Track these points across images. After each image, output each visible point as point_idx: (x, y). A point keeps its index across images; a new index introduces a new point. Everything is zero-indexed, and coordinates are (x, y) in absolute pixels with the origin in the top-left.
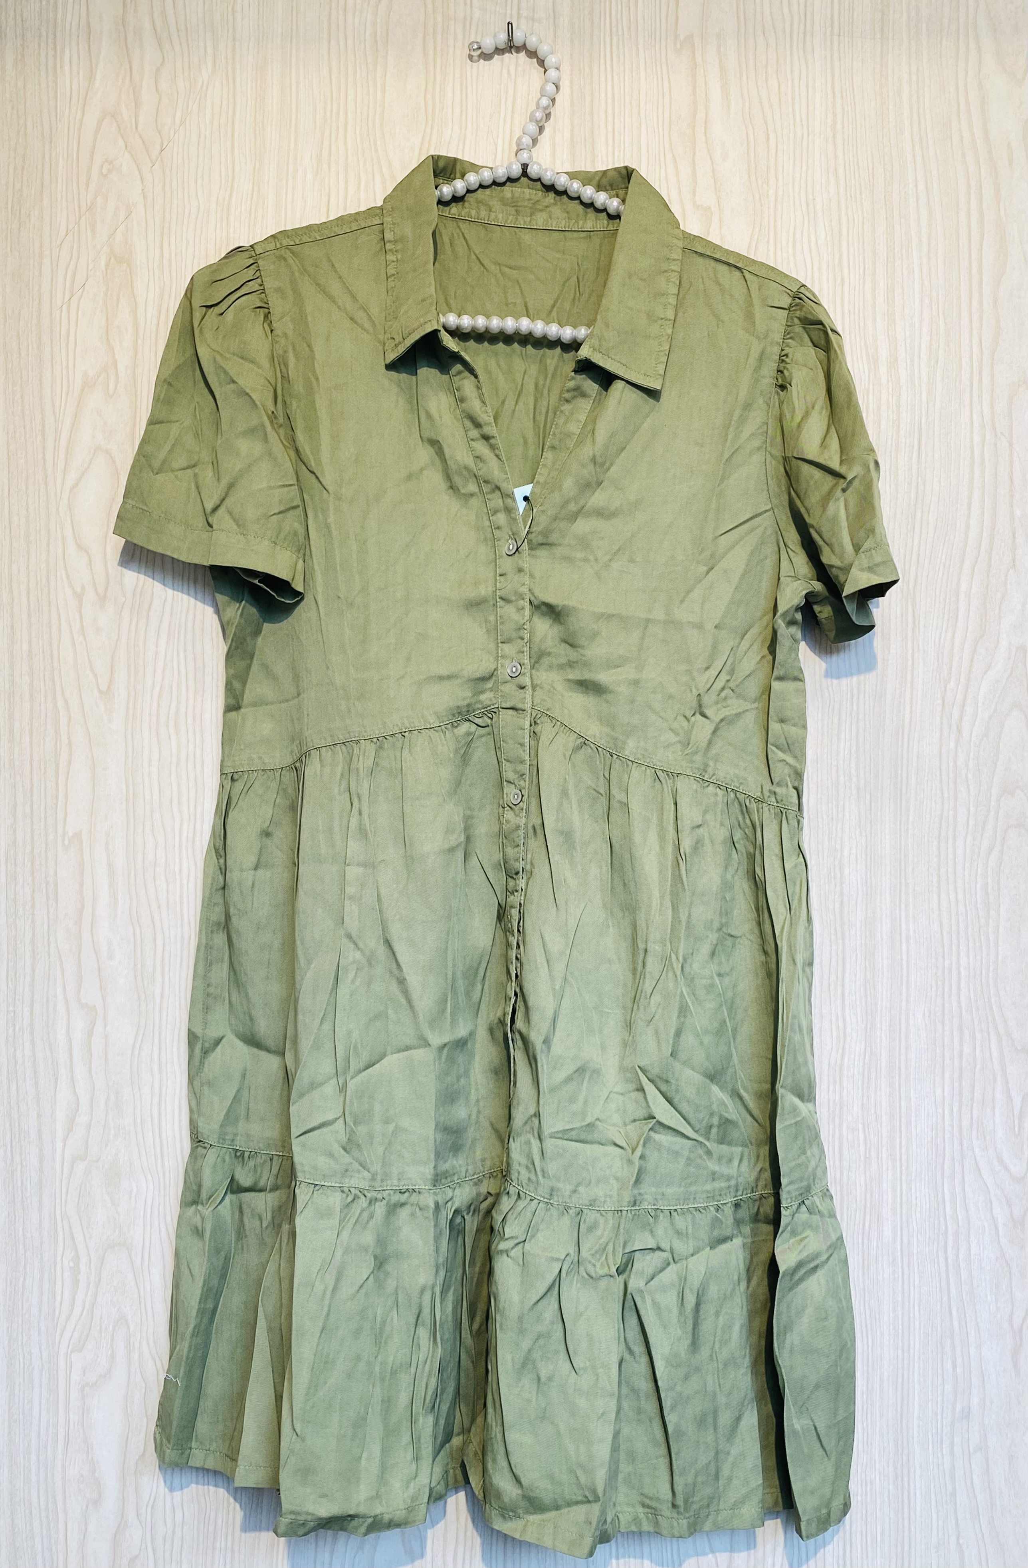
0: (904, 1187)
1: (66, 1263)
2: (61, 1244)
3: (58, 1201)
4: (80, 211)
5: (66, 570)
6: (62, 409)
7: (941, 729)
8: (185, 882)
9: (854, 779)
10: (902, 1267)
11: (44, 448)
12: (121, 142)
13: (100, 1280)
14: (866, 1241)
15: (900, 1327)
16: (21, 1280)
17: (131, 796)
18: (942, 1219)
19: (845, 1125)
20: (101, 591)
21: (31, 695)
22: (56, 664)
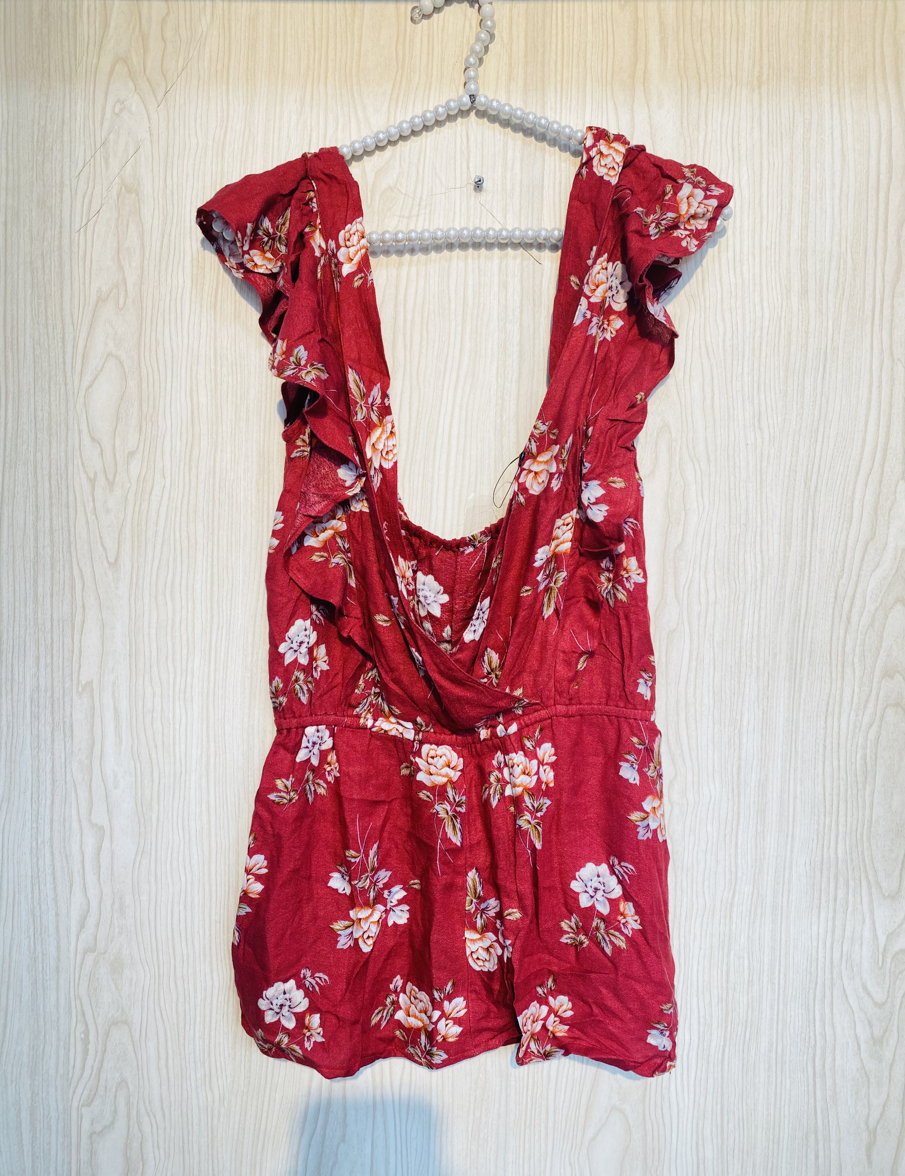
0: (781, 1007)
1: (78, 1034)
2: (74, 1019)
3: (72, 984)
4: (95, 145)
5: (82, 458)
6: (80, 320)
7: (833, 618)
8: (177, 727)
9: (755, 659)
10: (776, 1072)
11: (64, 353)
12: (131, 84)
13: (105, 1050)
14: (746, 1050)
15: (772, 1123)
16: (42, 1046)
17: (134, 652)
18: (812, 1034)
19: (732, 953)
20: (111, 478)
21: (52, 564)
22: (72, 538)
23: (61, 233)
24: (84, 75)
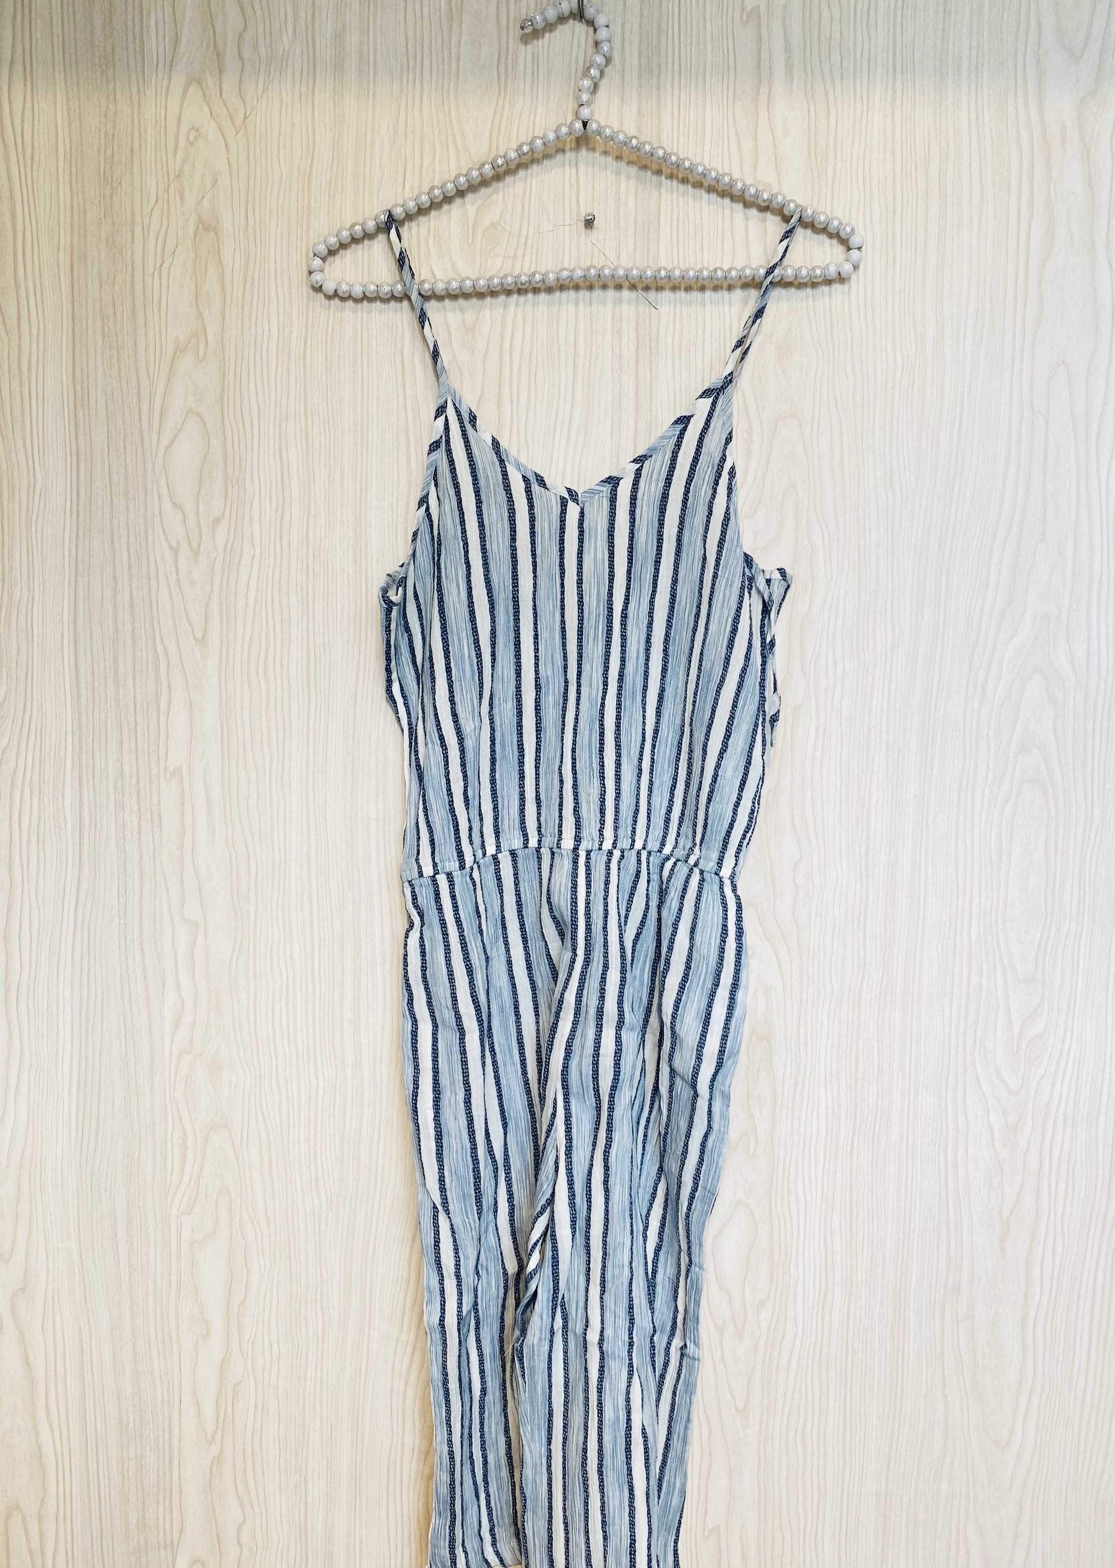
0: (912, 1095)
1: (175, 1139)
2: (171, 1124)
3: (167, 1088)
4: (168, 179)
5: (163, 526)
6: (156, 372)
7: (967, 691)
8: (275, 814)
9: (884, 735)
10: (907, 1163)
11: (140, 409)
12: (206, 109)
13: (205, 1155)
16: (137, 1153)
17: (226, 734)
20: (195, 546)
21: (133, 641)
22: (155, 613)
23: (133, 276)
24: (154, 98)
